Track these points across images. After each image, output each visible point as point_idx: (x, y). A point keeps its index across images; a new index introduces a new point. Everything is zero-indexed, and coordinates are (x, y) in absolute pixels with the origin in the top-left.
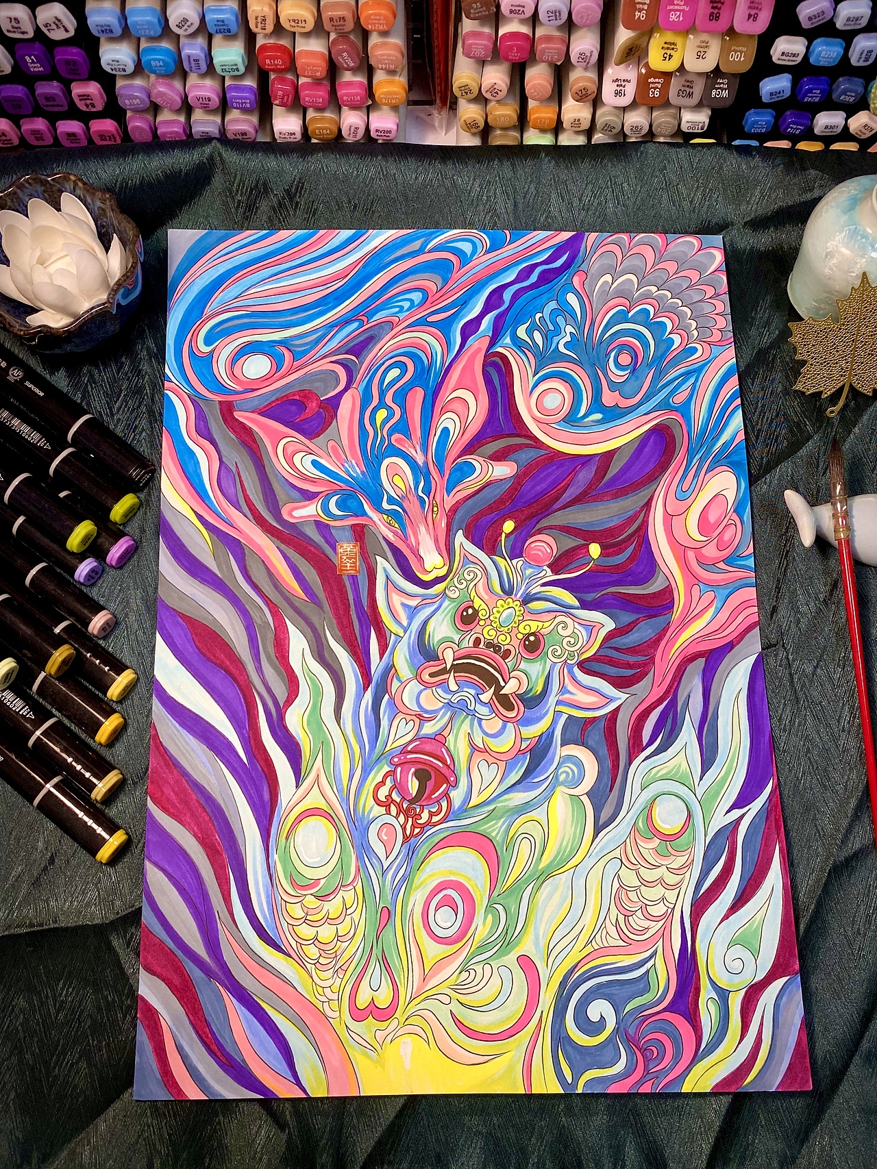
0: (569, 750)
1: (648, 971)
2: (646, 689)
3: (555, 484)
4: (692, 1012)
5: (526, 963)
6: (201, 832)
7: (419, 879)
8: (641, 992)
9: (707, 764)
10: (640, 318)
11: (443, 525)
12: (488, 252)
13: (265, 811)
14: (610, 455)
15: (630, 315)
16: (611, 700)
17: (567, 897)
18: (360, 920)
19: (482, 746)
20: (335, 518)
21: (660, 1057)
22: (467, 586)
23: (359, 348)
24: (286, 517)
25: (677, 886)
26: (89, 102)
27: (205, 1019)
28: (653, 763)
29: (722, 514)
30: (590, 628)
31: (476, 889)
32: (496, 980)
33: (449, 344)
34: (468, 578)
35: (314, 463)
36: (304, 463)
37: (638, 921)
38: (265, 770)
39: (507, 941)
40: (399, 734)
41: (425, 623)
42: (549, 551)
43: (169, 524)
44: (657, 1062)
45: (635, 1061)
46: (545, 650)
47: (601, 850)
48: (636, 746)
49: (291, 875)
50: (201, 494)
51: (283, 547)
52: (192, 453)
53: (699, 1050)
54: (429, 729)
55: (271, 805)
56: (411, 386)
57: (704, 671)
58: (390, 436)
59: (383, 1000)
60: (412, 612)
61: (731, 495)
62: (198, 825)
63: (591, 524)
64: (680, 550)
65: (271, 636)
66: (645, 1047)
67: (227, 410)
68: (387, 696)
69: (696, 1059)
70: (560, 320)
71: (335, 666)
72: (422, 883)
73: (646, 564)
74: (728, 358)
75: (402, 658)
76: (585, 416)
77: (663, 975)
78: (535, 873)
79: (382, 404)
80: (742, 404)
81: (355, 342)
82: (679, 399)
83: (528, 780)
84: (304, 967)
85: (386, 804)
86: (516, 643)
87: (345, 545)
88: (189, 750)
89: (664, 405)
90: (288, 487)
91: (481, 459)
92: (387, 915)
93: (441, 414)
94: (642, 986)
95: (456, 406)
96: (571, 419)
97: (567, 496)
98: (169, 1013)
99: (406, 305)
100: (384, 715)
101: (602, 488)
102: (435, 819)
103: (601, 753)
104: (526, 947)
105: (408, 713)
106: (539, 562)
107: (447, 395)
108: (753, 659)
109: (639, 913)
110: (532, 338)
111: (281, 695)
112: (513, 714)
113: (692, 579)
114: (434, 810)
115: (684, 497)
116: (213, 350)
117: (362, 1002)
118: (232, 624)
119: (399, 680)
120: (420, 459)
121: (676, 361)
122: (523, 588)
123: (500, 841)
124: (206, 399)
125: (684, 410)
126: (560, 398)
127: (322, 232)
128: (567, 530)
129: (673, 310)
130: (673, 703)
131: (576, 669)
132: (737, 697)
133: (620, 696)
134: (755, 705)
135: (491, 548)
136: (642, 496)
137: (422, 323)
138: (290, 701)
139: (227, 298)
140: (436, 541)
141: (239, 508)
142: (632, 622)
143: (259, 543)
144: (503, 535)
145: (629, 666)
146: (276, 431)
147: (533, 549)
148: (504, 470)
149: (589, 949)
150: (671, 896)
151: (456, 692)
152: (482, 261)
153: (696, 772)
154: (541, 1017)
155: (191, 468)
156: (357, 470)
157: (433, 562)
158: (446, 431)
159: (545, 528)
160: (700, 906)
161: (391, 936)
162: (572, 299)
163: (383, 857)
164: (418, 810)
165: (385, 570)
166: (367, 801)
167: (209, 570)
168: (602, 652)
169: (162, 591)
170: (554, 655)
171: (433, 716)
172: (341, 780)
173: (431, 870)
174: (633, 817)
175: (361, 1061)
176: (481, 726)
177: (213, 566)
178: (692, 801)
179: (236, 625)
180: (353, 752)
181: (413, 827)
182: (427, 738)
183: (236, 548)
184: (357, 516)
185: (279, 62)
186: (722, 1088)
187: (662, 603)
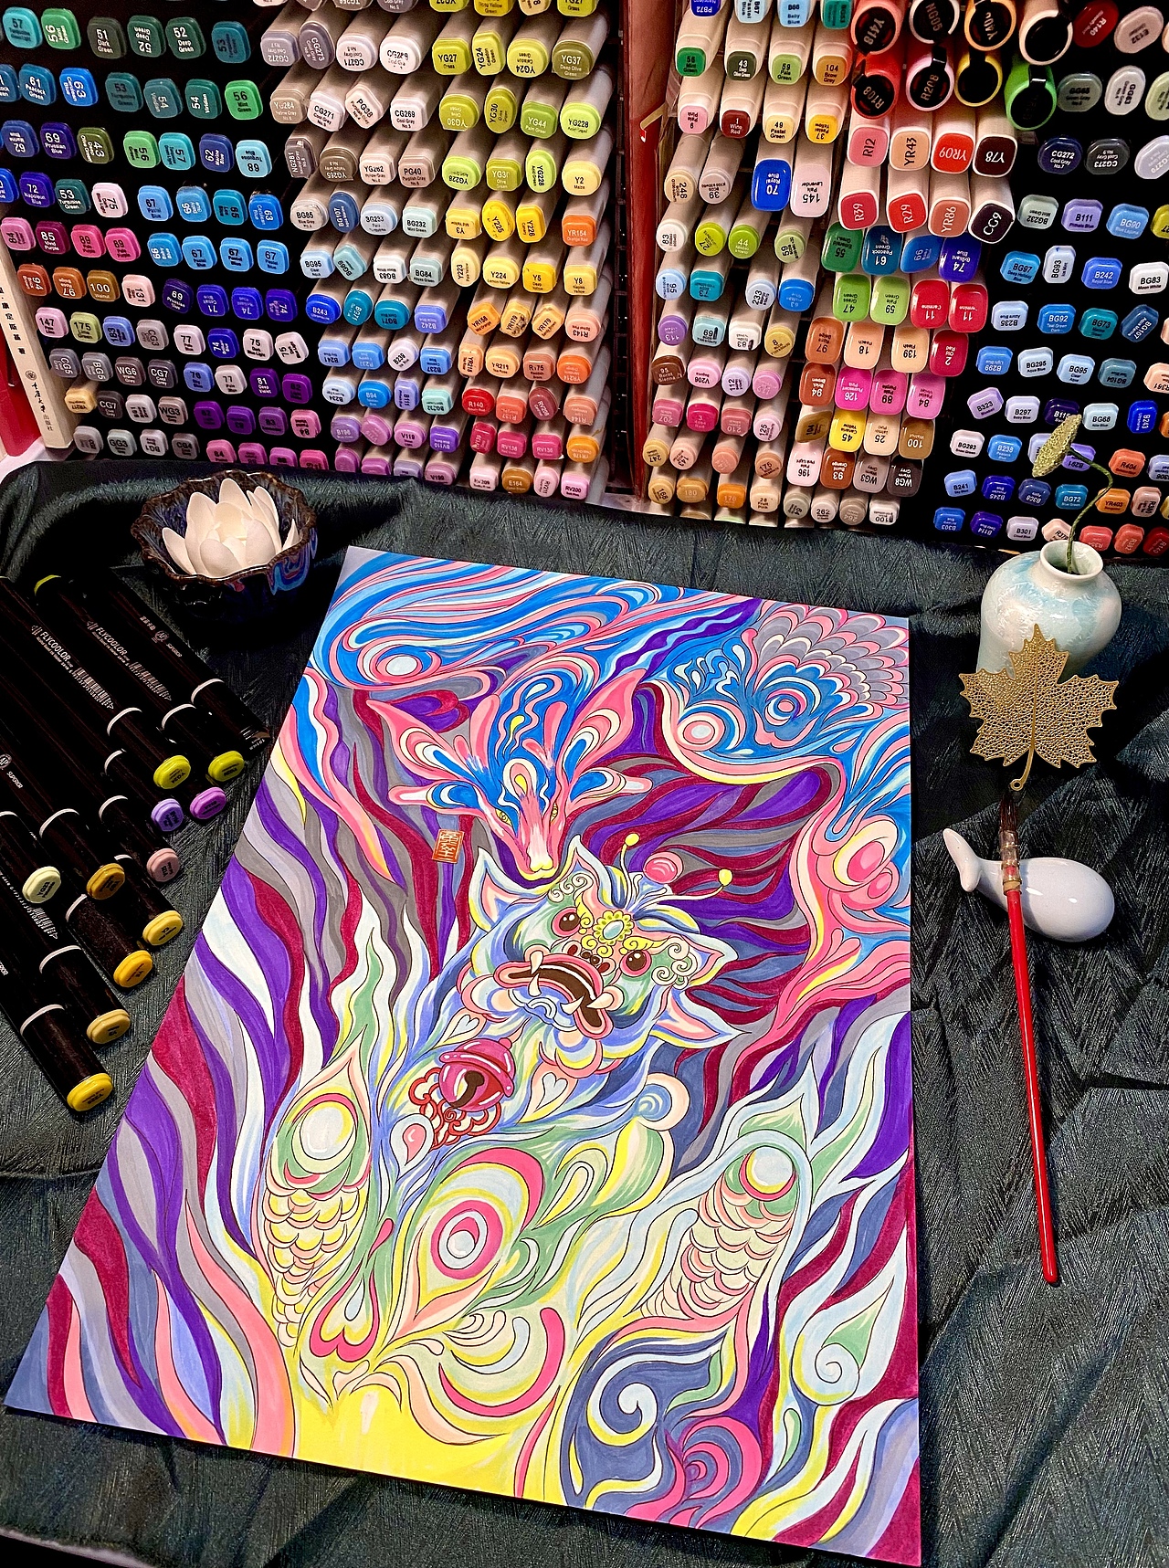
0: (657, 1078)
1: (710, 1358)
2: (762, 1029)
3: (690, 806)
4: (761, 1423)
5: (551, 1319)
6: (198, 1098)
7: (440, 1192)
8: (696, 1385)
9: (825, 1121)
10: (808, 675)
11: (561, 828)
12: (657, 602)
13: (278, 1087)
14: (755, 788)
15: (798, 671)
16: (720, 1034)
17: (619, 1246)
18: (357, 1228)
19: (553, 1058)
20: (444, 806)
21: (708, 1479)
22: (574, 892)
23: (508, 664)
24: (392, 798)
25: (767, 1256)
26: (304, 429)
27: (128, 1320)
28: (758, 1109)
29: (876, 861)
30: (708, 955)
31: (507, 1217)
32: (507, 1335)
33: (602, 670)
34: (577, 884)
35: (436, 754)
36: (426, 753)
37: (707, 1291)
38: (292, 1043)
39: (532, 1286)
40: (458, 1029)
41: (517, 922)
42: (673, 870)
43: (267, 790)
44: (702, 1486)
45: (673, 1477)
46: (651, 970)
47: (675, 1196)
48: (741, 1086)
49: (286, 1163)
50: (309, 767)
51: (381, 826)
52: (313, 730)
53: (764, 1478)
54: (494, 1031)
55: (287, 1083)
56: (554, 700)
57: (838, 1021)
58: (521, 740)
59: (355, 1337)
60: (505, 909)
61: (889, 845)
62: (197, 1090)
63: (726, 850)
64: (823, 890)
65: (342, 910)
66: (690, 1460)
67: (360, 699)
68: (454, 989)
69: (758, 1491)
70: (723, 666)
71: (404, 951)
72: (442, 1199)
73: (783, 898)
74: (904, 720)
75: (482, 955)
76: (734, 749)
77: (730, 1368)
78: (583, 1212)
79: (521, 711)
80: (911, 762)
81: (507, 658)
82: (840, 748)
83: (600, 1104)
84: (269, 1275)
85: (422, 1104)
86: (617, 957)
87: (448, 833)
88: (214, 1010)
89: (824, 751)
90: (402, 771)
91: (614, 773)
92: (390, 1228)
93: (580, 728)
94: (699, 1376)
95: (597, 722)
96: (719, 749)
97: (702, 819)
98: (86, 1302)
99: (566, 634)
101: (740, 818)
102: (477, 1129)
103: (695, 1089)
104: (555, 1298)
105: (474, 1010)
106: (659, 879)
107: (590, 712)
108: (899, 1017)
109: (710, 1281)
110: (690, 677)
111: (335, 969)
112: (599, 1030)
113: (833, 921)
114: (478, 1118)
115: (836, 840)
116: (362, 648)
117: (329, 1332)
118: (303, 892)
119: (473, 975)
120: (549, 764)
121: (841, 716)
122: (637, 903)
123: (550, 1167)
124: (342, 687)
125: (846, 758)
126: (710, 731)
127: (498, 567)
128: (696, 851)
129: (846, 673)
130: (794, 1049)
131: (683, 996)
132: (875, 1055)
133: (730, 1032)
134: (895, 1066)
135: (608, 858)
136: (785, 832)
137: (580, 650)
138: (341, 978)
139: (390, 607)
140: (549, 842)
141: (344, 784)
142: (758, 957)
143: (356, 819)
144: (625, 847)
145: (746, 1001)
146: (406, 722)
147: (655, 865)
148: (637, 786)
149: (637, 1315)
150: (756, 1267)
151: (537, 997)
152: (652, 609)
153: (811, 1126)
154: (556, 1394)
155: (307, 742)
156: (479, 765)
157: (541, 862)
158: (583, 742)
159: (673, 847)
160: (792, 1286)
161: (388, 1255)
162: (737, 650)
163: (402, 1162)
164: (458, 1116)
165: (486, 863)
166: (400, 1097)
167: (294, 835)
168: (716, 983)
169: (238, 851)
170: (659, 977)
171: (502, 1018)
172: (376, 1068)
173: (458, 1186)
174: (722, 1166)
175: (307, 1411)
176: (556, 1036)
177: (300, 834)
178: (801, 1159)
179: (306, 893)
180: (399, 1043)
181: (448, 1133)
182: (489, 1040)
183: (330, 820)
184: (468, 807)
185: (481, 405)
186: (790, 1539)
187: (798, 940)
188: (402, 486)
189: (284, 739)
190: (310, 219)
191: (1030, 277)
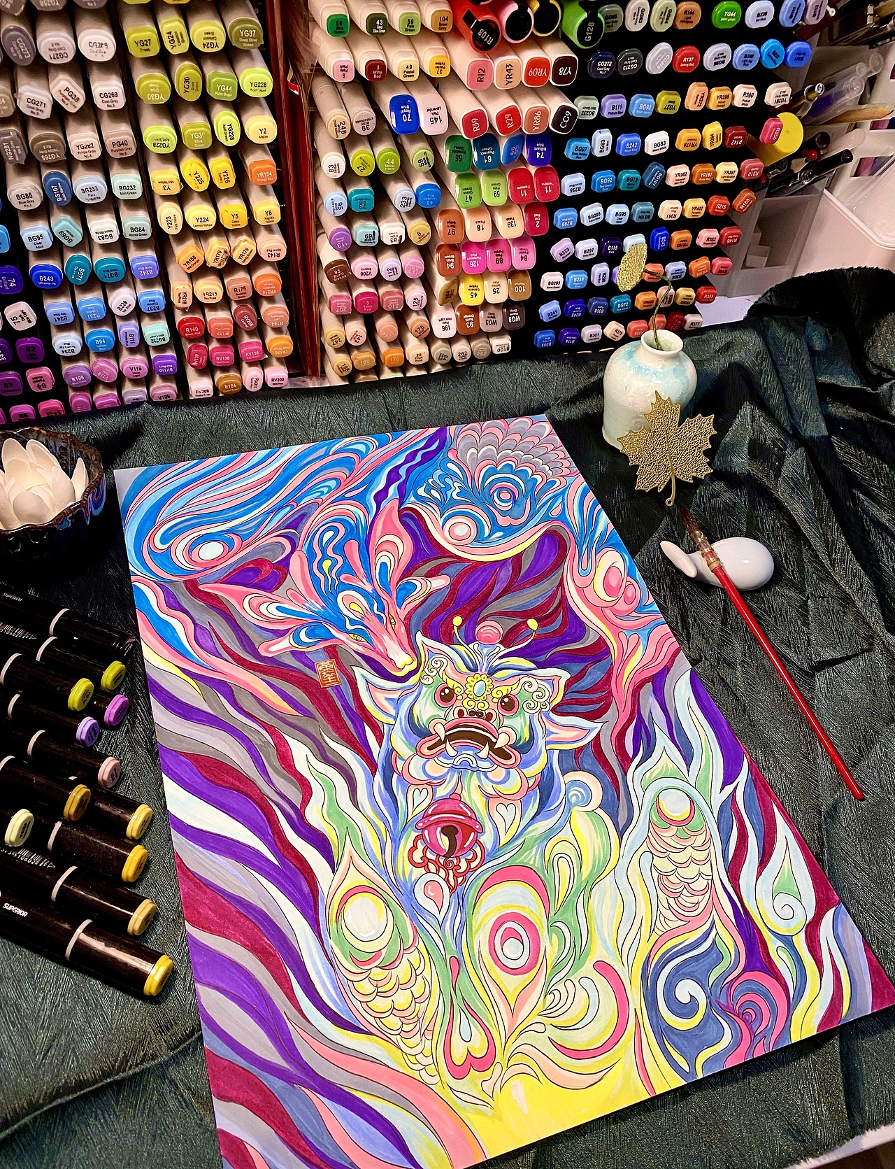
0: (570, 776)
1: (714, 941)
2: (613, 716)
3: (483, 583)
4: (767, 965)
5: (603, 967)
6: (248, 940)
7: (476, 921)
8: (716, 962)
9: (688, 759)
10: (507, 469)
11: (403, 630)
12: (377, 448)
13: (308, 901)
14: (518, 557)
15: (498, 469)
16: (590, 730)
17: (616, 898)
18: (434, 976)
19: (494, 793)
20: (308, 645)
21: (758, 1017)
22: (438, 672)
23: (296, 523)
24: (263, 654)
25: (707, 859)
26: (41, 383)
27: (298, 1131)
28: (643, 770)
29: (619, 579)
30: (551, 681)
31: (532, 914)
32: (581, 994)
33: (368, 509)
34: (437, 666)
35: (278, 608)
36: (271, 610)
37: (687, 899)
38: (298, 866)
39: (577, 952)
40: (417, 802)
41: (411, 709)
42: (496, 632)
43: (156, 683)
44: (758, 1022)
45: (738, 1028)
46: (521, 705)
47: (631, 849)
48: (625, 761)
49: (351, 955)
50: (182, 653)
51: (266, 677)
52: (167, 623)
53: (789, 998)
54: (442, 791)
55: (313, 896)
56: (345, 540)
57: (654, 692)
58: (338, 577)
59: (479, 1049)
60: (397, 703)
61: (620, 564)
62: (244, 934)
63: (523, 606)
64: (599, 611)
65: (273, 752)
66: (741, 1012)
67: (192, 587)
68: (395, 775)
69: (791, 1008)
70: (447, 480)
71: (341, 763)
72: (480, 925)
73: (576, 627)
74: (580, 483)
75: (399, 741)
76: (490, 535)
77: (729, 941)
78: (580, 886)
79: (325, 557)
80: (603, 507)
81: (293, 518)
82: (556, 512)
83: (545, 809)
84: (389, 1040)
85: (424, 864)
86: (494, 706)
87: (322, 664)
88: (217, 867)
89: (546, 518)
90: (259, 630)
91: (419, 578)
92: (457, 964)
93: (376, 555)
94: (715, 955)
95: (385, 547)
96: (479, 538)
97: (497, 590)
98: (256, 1137)
99: (326, 490)
100: (398, 791)
101: (521, 581)
102: (473, 865)
103: (598, 773)
104: (599, 952)
105: (418, 784)
106: (491, 642)
107: (377, 539)
108: (688, 673)
109: (685, 892)
110: (431, 495)
111: (296, 797)
112: (512, 761)
113: (616, 629)
114: (470, 857)
115: (588, 573)
116: (170, 547)
117: (459, 1057)
118: (234, 750)
119: (402, 759)
120: (369, 588)
121: (544, 491)
122: (485, 664)
123: (539, 867)
124: (171, 582)
125: (562, 517)
126: (467, 527)
127: (243, 454)
128: (504, 614)
129: (529, 462)
130: (640, 720)
131: (551, 715)
132: (688, 704)
133: (595, 726)
134: (705, 707)
135: (449, 640)
136: (554, 579)
137: (342, 498)
138: (305, 802)
139: (174, 510)
140: (401, 644)
141: (220, 656)
142: (583, 670)
143: (244, 679)
144: (455, 628)
146: (239, 592)
147: (483, 633)
148: (440, 582)
149: (654, 937)
150: (706, 869)
151: (456, 756)
152: (376, 455)
153: (682, 766)
154: (636, 1015)
155: (168, 634)
156: (318, 607)
157: (402, 661)
158: (384, 565)
159: (488, 616)
160: (734, 871)
161: (467, 982)
162: (451, 466)
163: (435, 912)
164: (455, 862)
165: (363, 675)
166: (406, 870)
167: (203, 711)
168: (568, 697)
169: (160, 738)
170: (529, 708)
171: (442, 780)
172: (374, 855)
173: (485, 910)
174: (646, 815)
176: (487, 778)
177: (205, 707)
178: (689, 789)
179: (237, 750)
180: (379, 829)
181: (456, 877)
182: (442, 800)
183: (225, 689)
184: (326, 640)
185: (196, 329)
186: (827, 1026)
187: (599, 651)
188: (140, 411)
189: (146, 638)
190: (30, 199)
191: (585, 155)
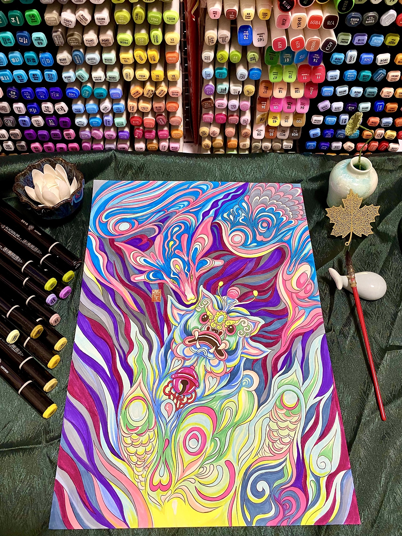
0: (247, 372)
1: (283, 468)
2: (278, 348)
3: (238, 268)
4: (304, 487)
5: (229, 464)
6: (89, 406)
7: (182, 426)
8: (281, 477)
9: (305, 378)
10: (271, 211)
11: (195, 283)
12: (212, 189)
13: (117, 397)
14: (260, 258)
15: (266, 210)
16: (264, 352)
17: (246, 434)
18: (157, 444)
19: (210, 371)
20: (152, 280)
21: (290, 508)
22: (204, 307)
23: (163, 221)
24: (132, 280)
25: (294, 429)
26: (69, 136)
27: (85, 490)
28: (282, 378)
29: (306, 280)
30: (255, 323)
31: (207, 431)
32: (215, 472)
33: (198, 219)
34: (205, 303)
35: (144, 260)
36: (141, 260)
37: (278, 445)
38: (118, 380)
39: (220, 454)
40: (175, 365)
41: (187, 321)
42: (237, 293)
43: (85, 283)
44: (289, 511)
45: (279, 510)
46: (236, 332)
47: (261, 414)
48: (275, 371)
49: (127, 425)
50: (99, 272)
51: (130, 291)
52: (97, 257)
53: (308, 505)
54: (188, 363)
55: (120, 394)
56: (183, 233)
57: (302, 341)
58: (174, 251)
59: (165, 482)
60: (182, 317)
61: (309, 273)
62: (88, 403)
63: (254, 283)
64: (290, 294)
65: (123, 326)
66: (283, 503)
67: (112, 241)
68: (170, 350)
69: (307, 509)
70: (240, 212)
71: (149, 338)
72: (183, 428)
73: (276, 299)
74: (305, 224)
75: (177, 335)
76: (250, 244)
77: (290, 470)
78: (232, 424)
79: (172, 239)
80: (311, 240)
81: (162, 218)
82: (286, 238)
83: (230, 385)
84: (130, 466)
85: (169, 395)
86: (224, 329)
87: (155, 291)
88: (86, 372)
89: (281, 241)
90: (133, 269)
91: (210, 259)
92: (168, 442)
93: (194, 243)
94: (281, 474)
95: (200, 240)
96: (244, 245)
97: (244, 272)
98: (68, 487)
99: (182, 206)
100: (169, 358)
101: (257, 270)
102: (190, 401)
103: (260, 374)
104: (229, 456)
105: (179, 357)
106: (233, 297)
107: (197, 236)
108: (322, 336)
109: (278, 441)
110: (229, 217)
111: (126, 349)
112: (223, 358)
113: (295, 305)
114: (189, 397)
115: (291, 274)
116: (108, 221)
117: (155, 482)
119: (175, 343)
120: (186, 259)
121: (285, 225)
122: (227, 307)
123: (218, 410)
124: (104, 238)
125: (288, 242)
126: (240, 238)
127: (151, 182)
128: (244, 285)
129: (283, 209)
130: (290, 354)
131: (249, 340)
132: (316, 351)
133: (268, 351)
134: (324, 354)
135: (214, 292)
136: (273, 273)
137: (188, 212)
138: (129, 352)
139: (114, 204)
140: (192, 289)
141: (114, 277)
142: (272, 321)
143: (121, 290)
144: (219, 287)
145: (271, 338)
146: (130, 249)
147: (231, 292)
148: (219, 263)
149: (257, 458)
150: (292, 434)
151: (199, 349)
152: (211, 192)
153: (301, 381)
154: (236, 489)
155: (96, 263)
156: (161, 263)
157: (190, 297)
158: (196, 249)
159: (236, 284)
160: (305, 438)
161: (170, 451)
162: (244, 204)
163: (167, 417)
164: (182, 397)
165: (171, 300)
166: (160, 393)
167: (100, 300)
168: (260, 333)
169: (80, 309)
170: (240, 334)
171: (189, 358)
172: (150, 384)
173: (187, 423)
174: (274, 400)
175: (154, 511)
176: (209, 362)
177: (102, 299)
178: (299, 393)
179: (109, 322)
180: (155, 373)
181: (180, 404)
182: (186, 367)
183: (111, 292)
184: (160, 280)
185: (138, 122)
186: (320, 523)
187: (284, 314)
188: (111, 153)
189: (87, 262)
190: (65, 61)
191: (341, 62)
